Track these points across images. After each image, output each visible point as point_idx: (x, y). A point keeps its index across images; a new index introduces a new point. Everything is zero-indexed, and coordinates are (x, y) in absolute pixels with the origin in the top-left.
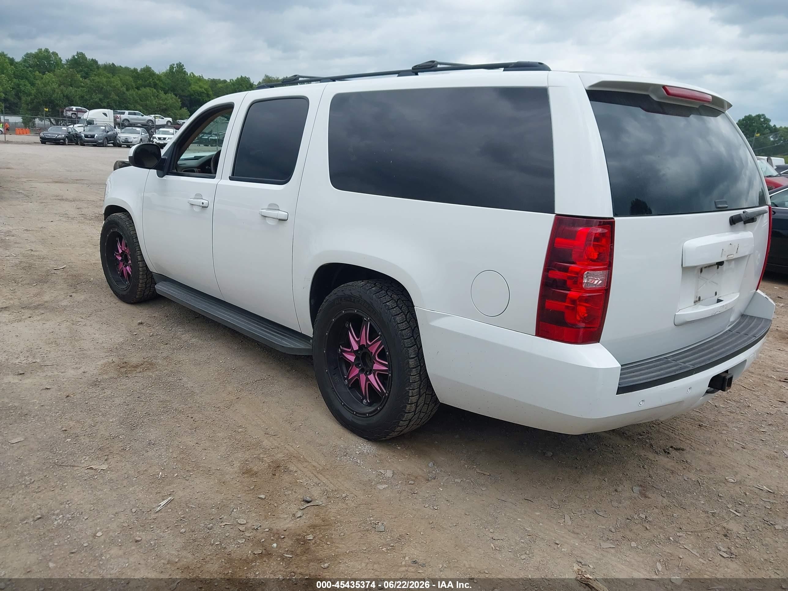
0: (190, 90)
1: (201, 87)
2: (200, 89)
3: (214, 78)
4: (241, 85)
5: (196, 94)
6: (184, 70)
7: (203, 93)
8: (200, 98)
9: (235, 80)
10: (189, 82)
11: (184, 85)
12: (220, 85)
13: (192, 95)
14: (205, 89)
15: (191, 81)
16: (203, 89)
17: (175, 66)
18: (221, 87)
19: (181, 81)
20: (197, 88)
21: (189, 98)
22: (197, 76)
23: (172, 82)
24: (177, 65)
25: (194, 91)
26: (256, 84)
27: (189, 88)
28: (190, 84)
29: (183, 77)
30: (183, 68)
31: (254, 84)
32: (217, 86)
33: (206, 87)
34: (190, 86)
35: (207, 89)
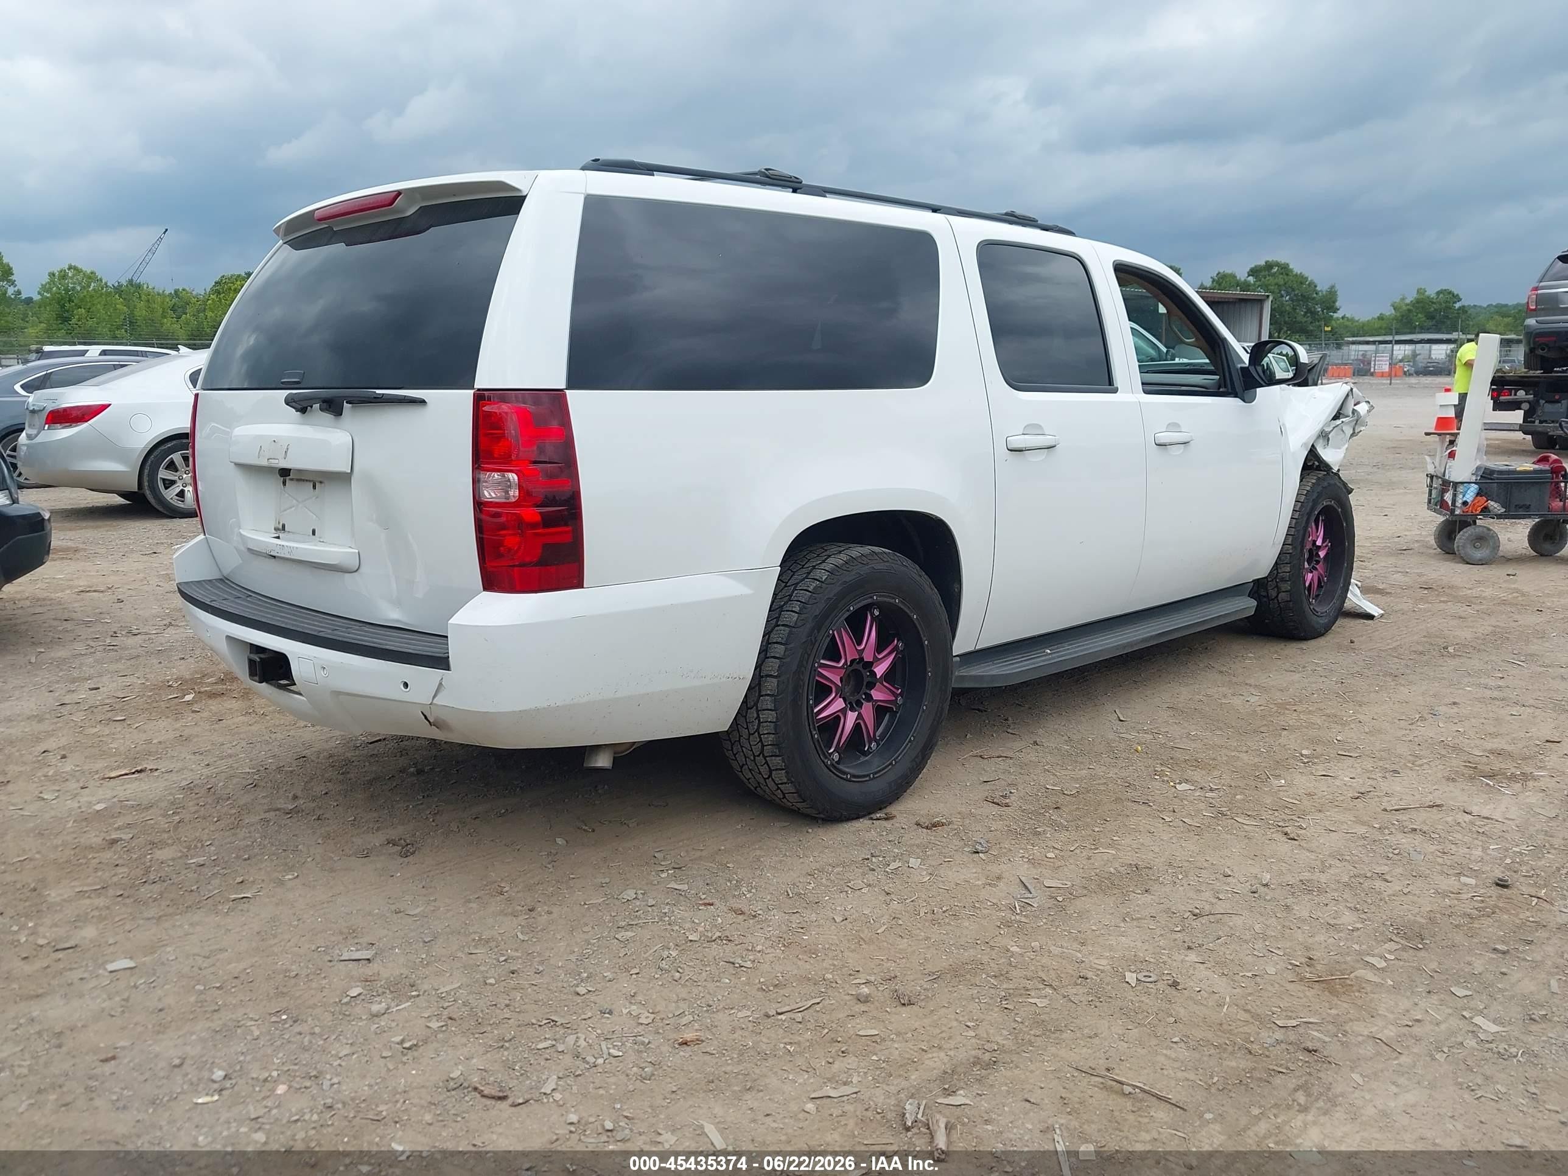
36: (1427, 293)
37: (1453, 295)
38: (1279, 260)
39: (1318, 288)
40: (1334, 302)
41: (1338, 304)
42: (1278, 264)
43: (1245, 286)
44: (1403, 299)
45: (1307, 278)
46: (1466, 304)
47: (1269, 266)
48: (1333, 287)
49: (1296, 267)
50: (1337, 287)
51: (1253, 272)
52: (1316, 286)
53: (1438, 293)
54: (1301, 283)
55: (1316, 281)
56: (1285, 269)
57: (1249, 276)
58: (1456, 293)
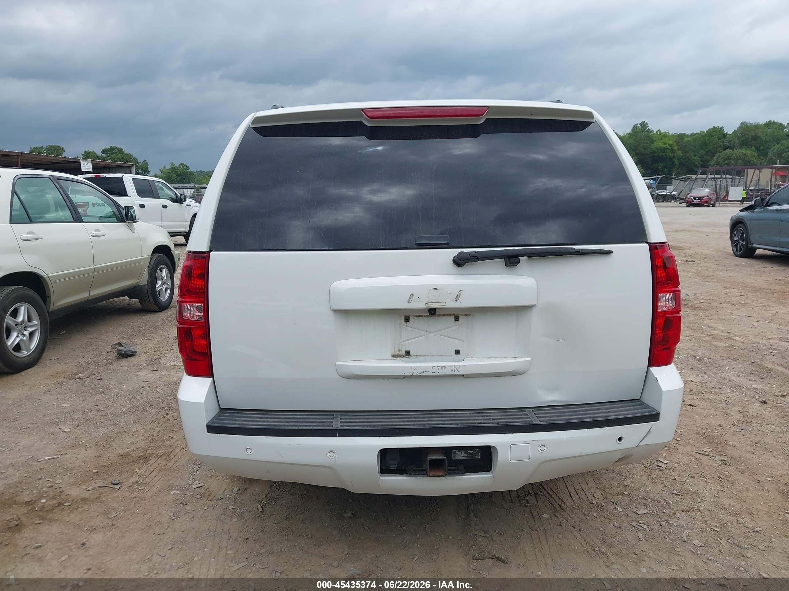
0: (652, 147)
1: (665, 143)
2: (664, 146)
3: (681, 132)
4: (712, 136)
5: (659, 151)
6: (647, 128)
7: (667, 149)
8: (663, 154)
9: (706, 132)
10: (652, 139)
11: (647, 143)
12: (686, 139)
13: (655, 152)
14: (669, 145)
15: (654, 139)
16: (667, 145)
17: (638, 126)
18: (688, 141)
19: (644, 139)
20: (661, 145)
21: (651, 156)
22: (663, 133)
23: (634, 141)
24: (640, 124)
25: (657, 148)
26: (731, 133)
27: (653, 145)
28: (653, 142)
29: (646, 136)
30: (647, 126)
31: (729, 133)
32: (684, 140)
33: (671, 142)
34: (653, 144)
35: (672, 144)
36: (175, 165)
37: (186, 166)
38: (117, 146)
39: (139, 161)
40: (147, 168)
41: (149, 169)
42: (117, 148)
43: (102, 158)
44: (165, 167)
45: (132, 156)
46: (192, 171)
47: (112, 149)
48: (145, 161)
49: (126, 151)
50: (148, 161)
51: (104, 151)
52: (137, 160)
53: (180, 165)
54: (130, 158)
55: (137, 157)
56: (121, 151)
57: (102, 153)
58: (187, 165)
